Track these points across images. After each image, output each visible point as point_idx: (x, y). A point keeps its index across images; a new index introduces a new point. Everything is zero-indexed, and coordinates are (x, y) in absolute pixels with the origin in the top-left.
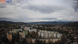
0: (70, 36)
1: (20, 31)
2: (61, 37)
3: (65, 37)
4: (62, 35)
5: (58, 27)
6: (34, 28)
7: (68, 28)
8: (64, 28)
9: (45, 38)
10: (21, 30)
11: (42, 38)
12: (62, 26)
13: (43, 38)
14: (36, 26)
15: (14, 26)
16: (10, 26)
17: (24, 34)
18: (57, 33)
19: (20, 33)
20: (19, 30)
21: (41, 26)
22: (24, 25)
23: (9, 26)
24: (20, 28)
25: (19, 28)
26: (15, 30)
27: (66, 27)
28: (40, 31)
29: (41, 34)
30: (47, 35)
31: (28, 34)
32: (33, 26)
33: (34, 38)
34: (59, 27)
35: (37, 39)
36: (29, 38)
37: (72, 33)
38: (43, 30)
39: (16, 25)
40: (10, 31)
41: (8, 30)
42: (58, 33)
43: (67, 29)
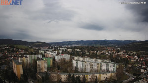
0: (133, 67)
1: (38, 59)
2: (115, 69)
3: (124, 70)
4: (118, 67)
5: (110, 52)
6: (64, 52)
7: (129, 52)
8: (121, 53)
9: (85, 72)
10: (40, 56)
11: (79, 72)
12: (119, 50)
13: (82, 72)
14: (68, 50)
15: (26, 50)
16: (20, 50)
17: (47, 64)
18: (109, 63)
19: (37, 62)
20: (37, 56)
21: (78, 50)
22: (45, 48)
23: (17, 48)
24: (39, 53)
25: (37, 52)
26: (28, 56)
27: (125, 50)
28: (76, 58)
29: (77, 64)
30: (88, 67)
31: (53, 63)
32: (62, 49)
33: (65, 71)
34: (112, 50)
35: (70, 74)
36: (54, 71)
37: (137, 62)
38: (82, 57)
39: (31, 48)
40: (18, 58)
41: (15, 56)
42: (111, 61)
43: (127, 56)
